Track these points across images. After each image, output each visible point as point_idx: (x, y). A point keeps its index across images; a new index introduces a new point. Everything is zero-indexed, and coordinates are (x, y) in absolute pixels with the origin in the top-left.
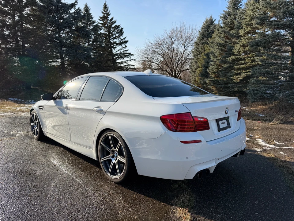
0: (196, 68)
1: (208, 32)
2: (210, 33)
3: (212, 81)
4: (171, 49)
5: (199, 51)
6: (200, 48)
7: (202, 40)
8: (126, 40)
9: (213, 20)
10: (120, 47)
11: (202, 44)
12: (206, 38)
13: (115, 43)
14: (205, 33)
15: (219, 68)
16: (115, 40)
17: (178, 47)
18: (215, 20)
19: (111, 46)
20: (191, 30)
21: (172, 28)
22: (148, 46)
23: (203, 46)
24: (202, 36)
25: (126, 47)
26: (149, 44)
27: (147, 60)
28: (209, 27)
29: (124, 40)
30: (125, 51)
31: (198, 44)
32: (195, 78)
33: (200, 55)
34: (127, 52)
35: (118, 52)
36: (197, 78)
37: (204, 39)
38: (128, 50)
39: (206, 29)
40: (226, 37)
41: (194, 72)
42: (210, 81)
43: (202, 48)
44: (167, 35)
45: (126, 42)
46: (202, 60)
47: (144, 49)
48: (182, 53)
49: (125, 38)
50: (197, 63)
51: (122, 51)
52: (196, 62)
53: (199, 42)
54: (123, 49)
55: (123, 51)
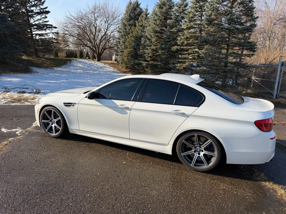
0: (123, 48)
1: (135, 14)
2: (136, 16)
3: (148, 64)
4: (94, 25)
5: (126, 32)
6: (127, 29)
7: (129, 22)
8: (47, 10)
9: (139, 3)
10: (39, 17)
11: (130, 25)
12: (133, 20)
13: (32, 11)
14: (132, 15)
15: (154, 53)
16: (32, 9)
17: (100, 23)
18: (140, 4)
19: (28, 14)
20: (114, 8)
21: (95, 3)
22: (69, 18)
23: (131, 28)
24: (129, 17)
25: (46, 17)
26: (70, 17)
27: (67, 33)
28: (136, 10)
29: (45, 10)
30: (45, 22)
31: (126, 25)
32: (123, 57)
33: (127, 36)
34: (47, 23)
35: (37, 23)
36: (125, 59)
37: (131, 21)
38: (48, 21)
39: (133, 11)
40: (160, 25)
41: (122, 52)
42: (147, 64)
43: (129, 30)
44: (89, 10)
45: (48, 12)
46: (130, 41)
47: (63, 21)
48: (105, 31)
49: (46, 8)
50: (125, 43)
51: (41, 22)
52: (123, 42)
53: (126, 23)
54: (43, 19)
55: (43, 22)
